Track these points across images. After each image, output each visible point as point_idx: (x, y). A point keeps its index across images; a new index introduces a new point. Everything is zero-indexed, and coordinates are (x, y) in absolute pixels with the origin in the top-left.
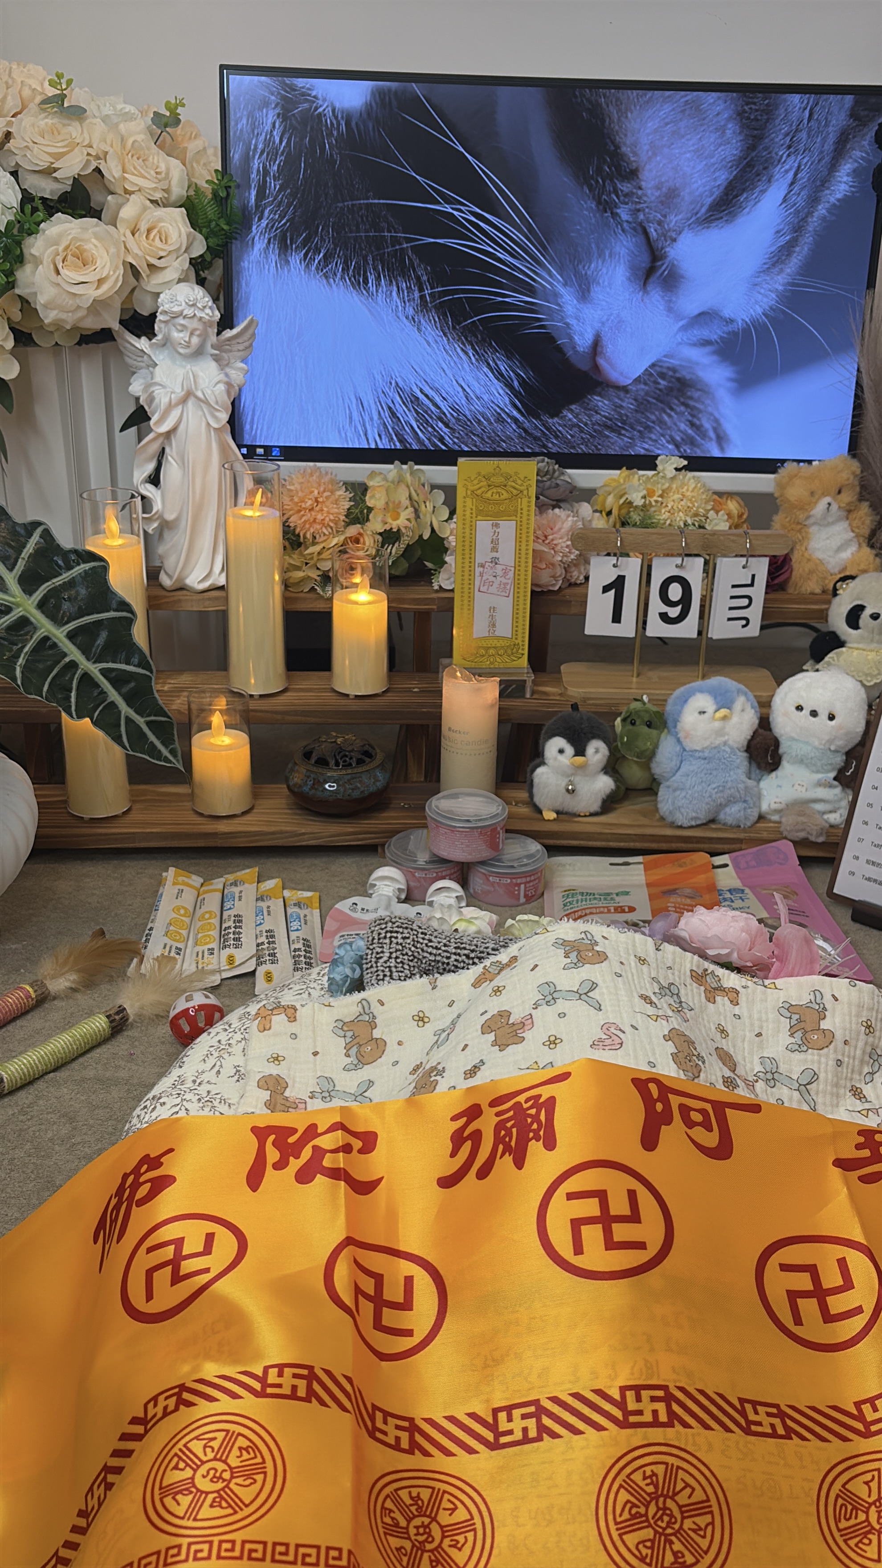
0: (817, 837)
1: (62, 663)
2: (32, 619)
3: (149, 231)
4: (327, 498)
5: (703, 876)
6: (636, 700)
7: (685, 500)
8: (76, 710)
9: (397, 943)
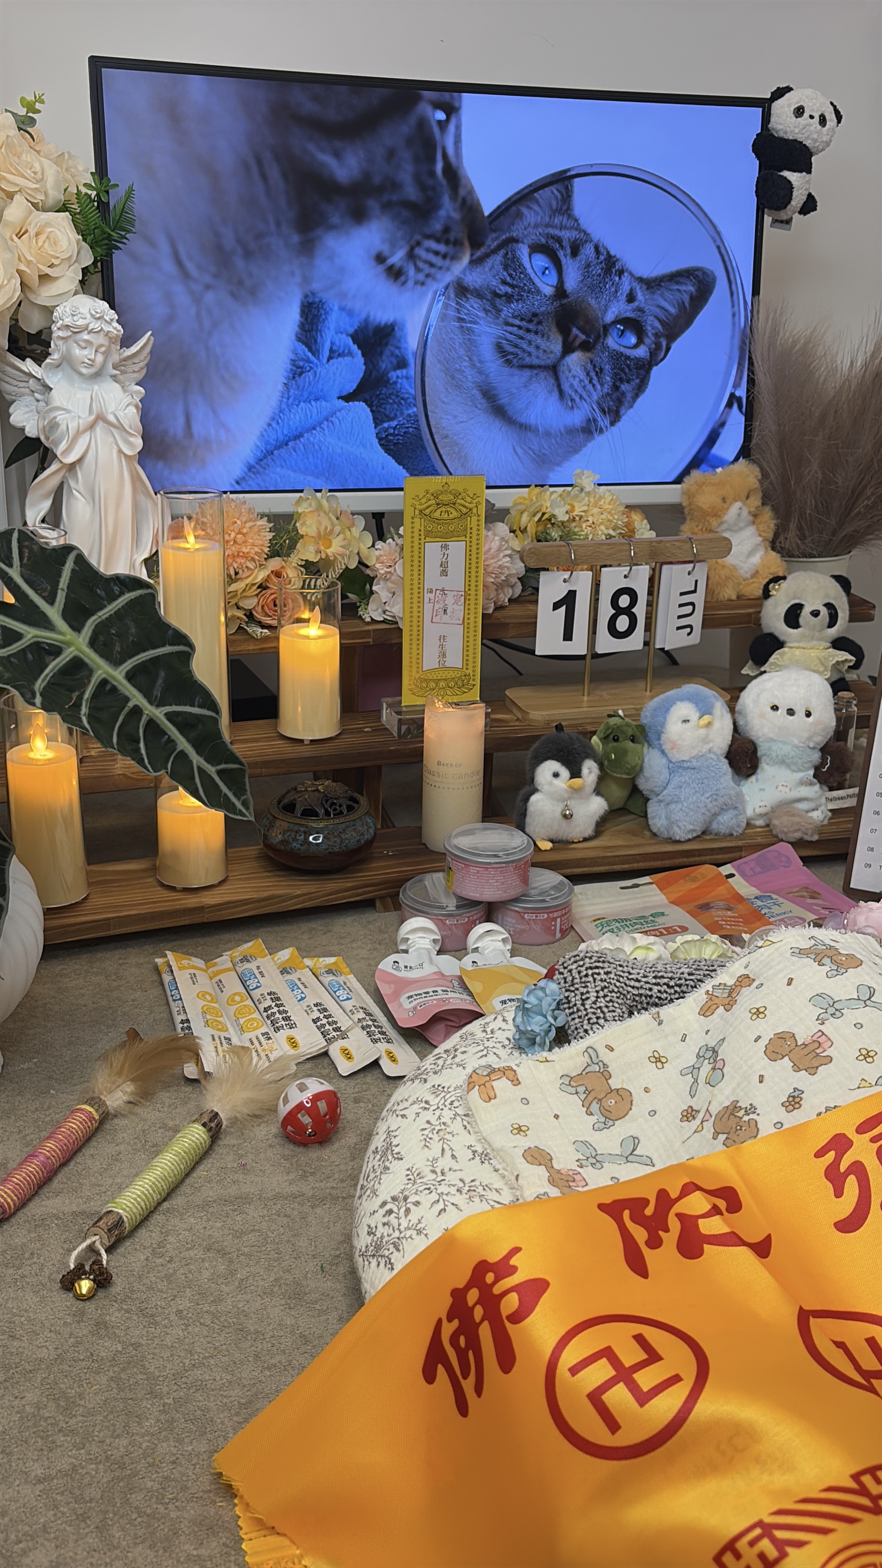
0: (812, 835)
1: (126, 710)
2: (86, 660)
3: (37, 235)
4: (250, 528)
5: (722, 888)
6: (610, 716)
7: (605, 514)
8: (149, 763)
9: (601, 980)
